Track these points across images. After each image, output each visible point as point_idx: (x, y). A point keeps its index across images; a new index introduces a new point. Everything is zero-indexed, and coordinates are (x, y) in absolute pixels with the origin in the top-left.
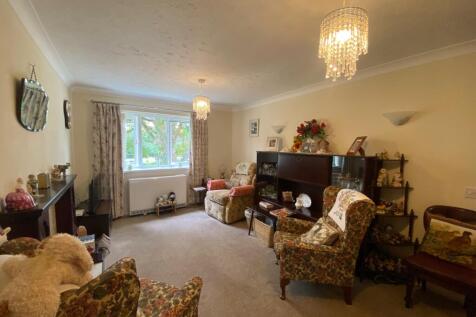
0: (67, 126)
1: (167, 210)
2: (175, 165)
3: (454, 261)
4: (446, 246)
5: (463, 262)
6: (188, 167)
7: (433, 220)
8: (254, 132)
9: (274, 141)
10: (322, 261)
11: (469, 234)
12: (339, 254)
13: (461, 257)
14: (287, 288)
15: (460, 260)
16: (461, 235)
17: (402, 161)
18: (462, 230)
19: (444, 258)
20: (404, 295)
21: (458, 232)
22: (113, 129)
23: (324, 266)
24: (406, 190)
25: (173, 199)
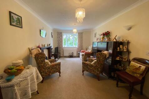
0: (52, 37)
1: (71, 56)
2: (74, 46)
3: (133, 75)
4: (133, 70)
5: (136, 76)
6: (77, 46)
7: (132, 62)
8: (95, 37)
9: (98, 39)
10: (91, 67)
11: (141, 67)
12: (95, 66)
13: (135, 74)
14: (84, 72)
15: (135, 75)
16: (138, 67)
17: (128, 43)
18: (139, 65)
19: (130, 74)
20: (116, 83)
21: (137, 66)
22: (61, 37)
23: (91, 69)
24: (129, 52)
25: (73, 54)
